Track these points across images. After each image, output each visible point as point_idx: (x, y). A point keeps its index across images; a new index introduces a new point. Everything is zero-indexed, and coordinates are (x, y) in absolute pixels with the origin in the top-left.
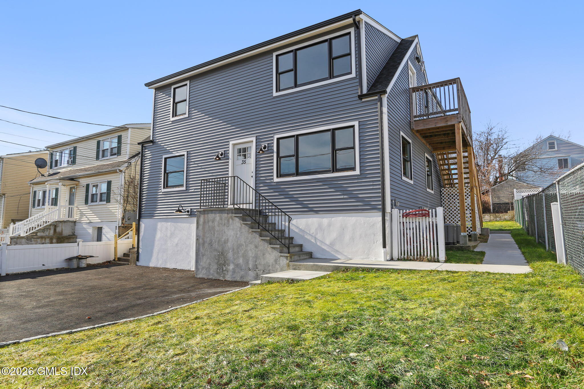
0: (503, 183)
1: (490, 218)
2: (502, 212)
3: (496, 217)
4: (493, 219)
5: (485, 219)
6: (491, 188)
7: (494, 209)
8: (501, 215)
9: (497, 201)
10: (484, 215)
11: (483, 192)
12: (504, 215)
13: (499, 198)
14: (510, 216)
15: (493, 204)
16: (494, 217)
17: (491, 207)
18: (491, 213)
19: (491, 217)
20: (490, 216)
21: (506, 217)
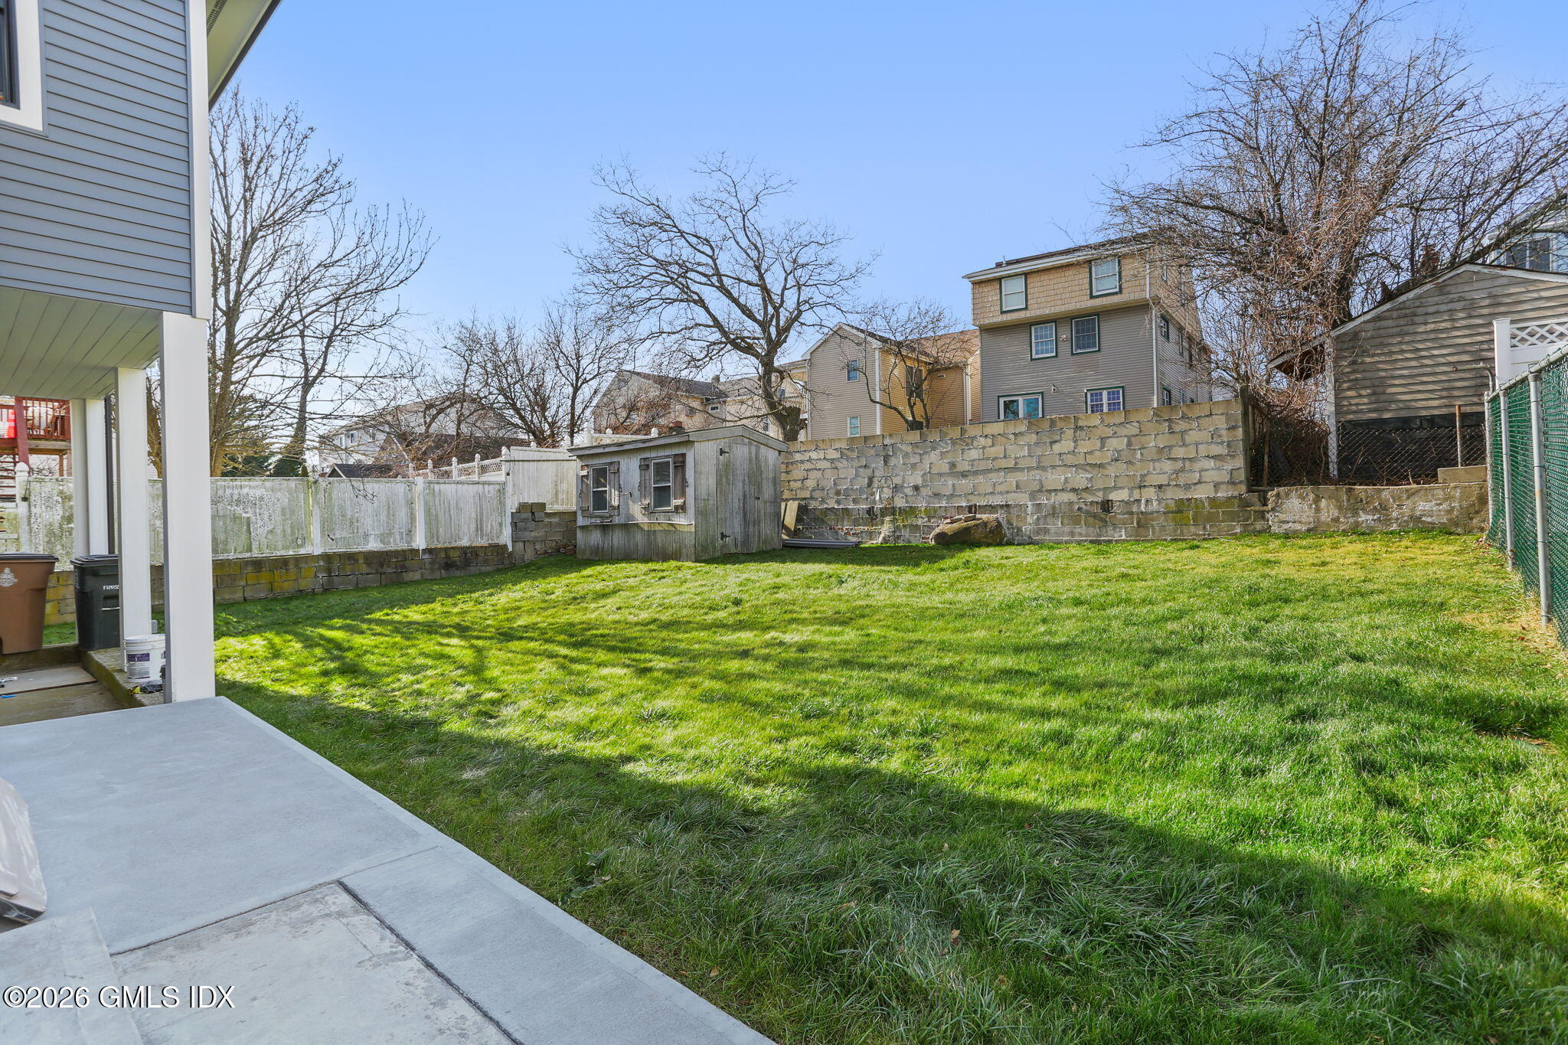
0: (1419, 297)
1: (1318, 510)
2: (1396, 478)
3: (1355, 508)
4: (1336, 520)
5: (1282, 517)
6: (1333, 334)
7: (1344, 460)
8: (1387, 492)
9: (1362, 406)
10: (1278, 495)
11: (1286, 358)
12: (1410, 495)
13: (1378, 389)
14: (1448, 498)
15: (1346, 429)
16: (1340, 508)
17: (1333, 442)
18: (1327, 479)
19: (1323, 503)
20: (1317, 500)
21: (1422, 506)
